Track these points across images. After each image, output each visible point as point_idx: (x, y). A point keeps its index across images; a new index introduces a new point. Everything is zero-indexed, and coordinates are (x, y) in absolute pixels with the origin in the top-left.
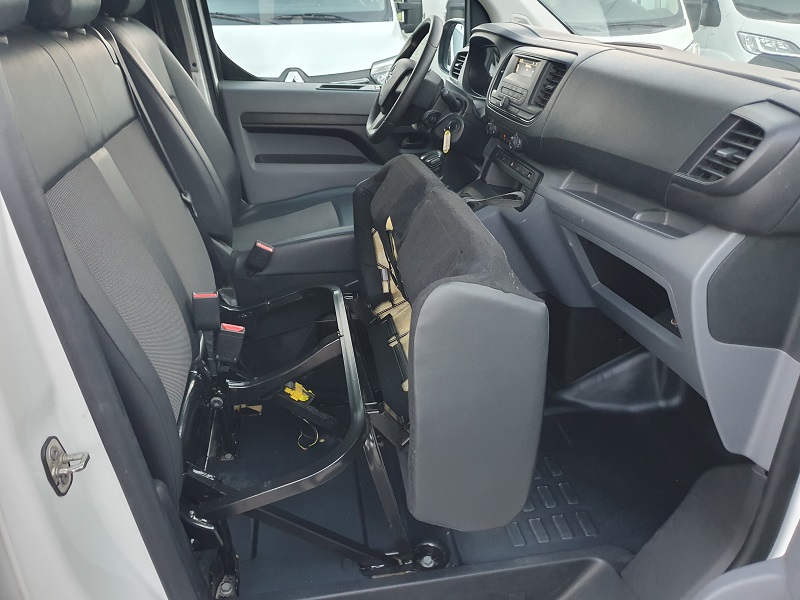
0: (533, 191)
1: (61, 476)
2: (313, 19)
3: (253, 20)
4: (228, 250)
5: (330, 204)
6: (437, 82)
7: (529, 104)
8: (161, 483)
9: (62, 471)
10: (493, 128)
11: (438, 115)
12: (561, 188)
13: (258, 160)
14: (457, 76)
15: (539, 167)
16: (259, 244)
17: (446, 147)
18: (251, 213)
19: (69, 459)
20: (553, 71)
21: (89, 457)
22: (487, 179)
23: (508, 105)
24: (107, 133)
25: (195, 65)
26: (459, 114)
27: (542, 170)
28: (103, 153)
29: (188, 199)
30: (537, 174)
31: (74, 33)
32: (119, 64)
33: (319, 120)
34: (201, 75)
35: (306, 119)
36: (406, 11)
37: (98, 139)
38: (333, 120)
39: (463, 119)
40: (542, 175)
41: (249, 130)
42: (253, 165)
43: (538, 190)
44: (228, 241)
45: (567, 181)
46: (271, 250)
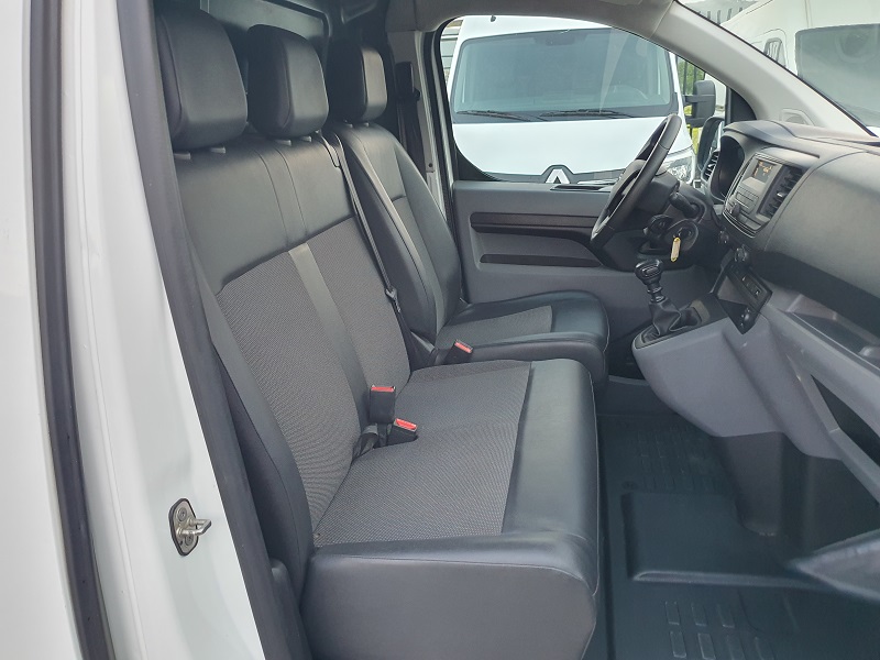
0: (758, 312)
1: (185, 536)
2: (588, 115)
3: (523, 117)
4: (429, 347)
5: (549, 308)
6: (670, 185)
7: (758, 212)
8: (282, 565)
9: (187, 532)
10: (725, 237)
11: (669, 221)
12: (789, 310)
13: (483, 260)
14: (707, 178)
15: (769, 285)
16: (458, 344)
17: (674, 255)
18: (468, 312)
19: (196, 522)
20: (789, 176)
21: (210, 524)
22: (720, 294)
23: (738, 212)
24: (311, 230)
25: (431, 165)
26: (694, 220)
27: (771, 289)
28: (304, 248)
29: (393, 295)
30: (766, 291)
31: (298, 141)
32: (340, 167)
33: (550, 221)
34: (436, 176)
35: (536, 220)
36: (695, 105)
37: (300, 235)
38: (565, 221)
39: (699, 226)
40: (771, 293)
41: (477, 229)
42: (478, 264)
43: (763, 310)
44: (431, 339)
45: (796, 303)
46: (469, 351)
